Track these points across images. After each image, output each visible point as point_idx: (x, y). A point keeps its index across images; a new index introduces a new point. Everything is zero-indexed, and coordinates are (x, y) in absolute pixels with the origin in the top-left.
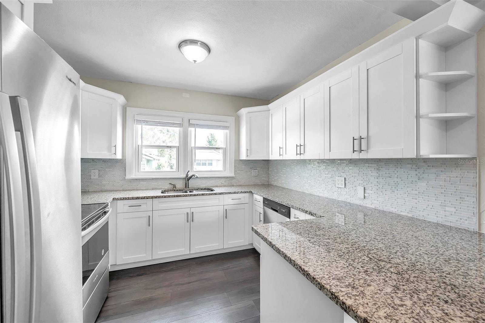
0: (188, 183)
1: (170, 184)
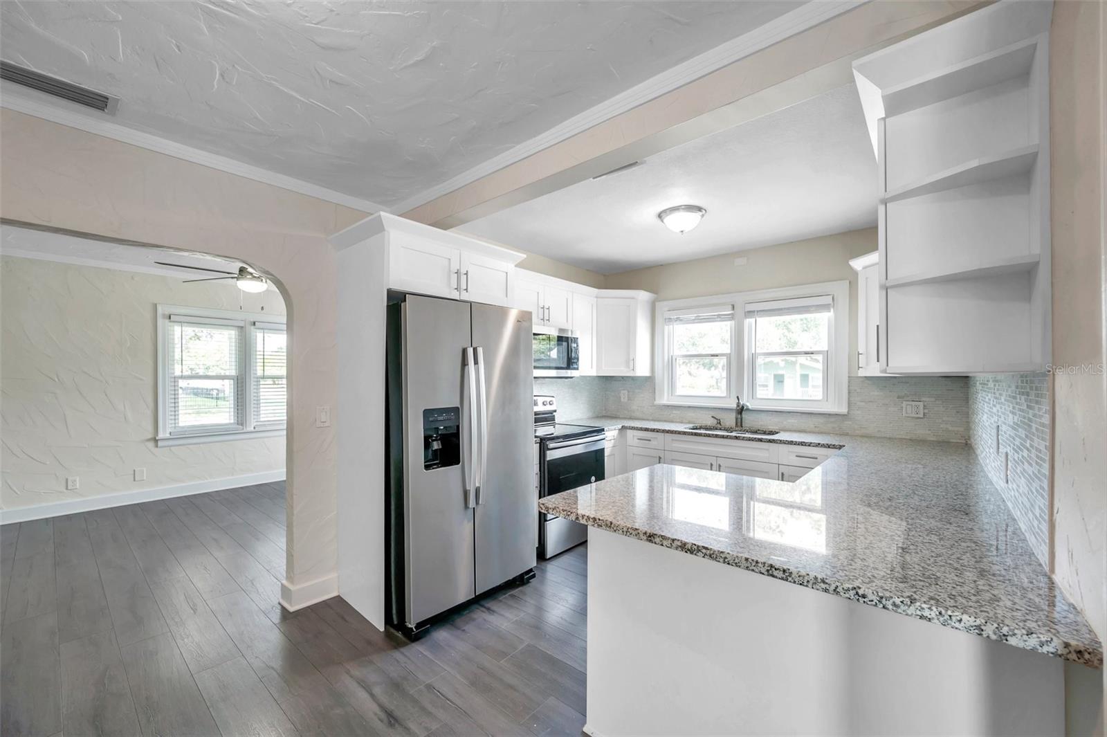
0: (741, 419)
1: (713, 417)
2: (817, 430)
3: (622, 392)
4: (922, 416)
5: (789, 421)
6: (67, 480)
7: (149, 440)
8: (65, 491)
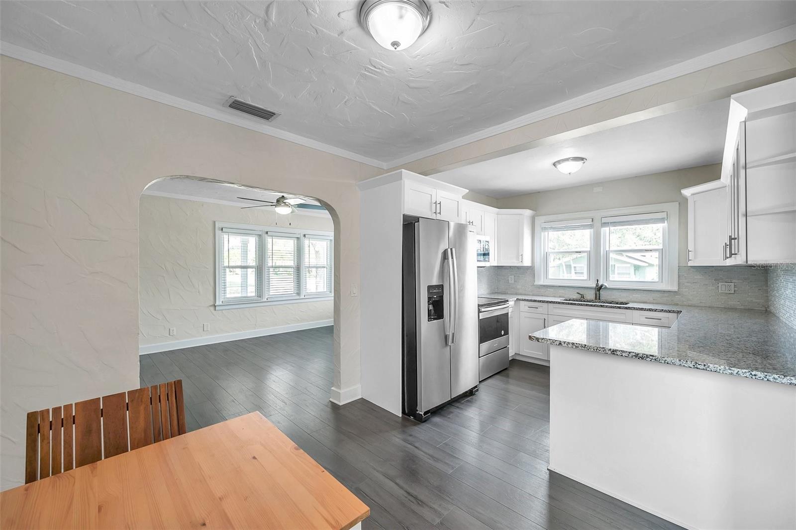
0: (599, 294)
1: (578, 293)
2: (655, 301)
3: (510, 276)
4: (733, 292)
5: (634, 296)
6: (170, 330)
7: (211, 306)
8: (169, 336)
